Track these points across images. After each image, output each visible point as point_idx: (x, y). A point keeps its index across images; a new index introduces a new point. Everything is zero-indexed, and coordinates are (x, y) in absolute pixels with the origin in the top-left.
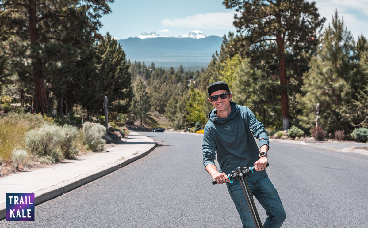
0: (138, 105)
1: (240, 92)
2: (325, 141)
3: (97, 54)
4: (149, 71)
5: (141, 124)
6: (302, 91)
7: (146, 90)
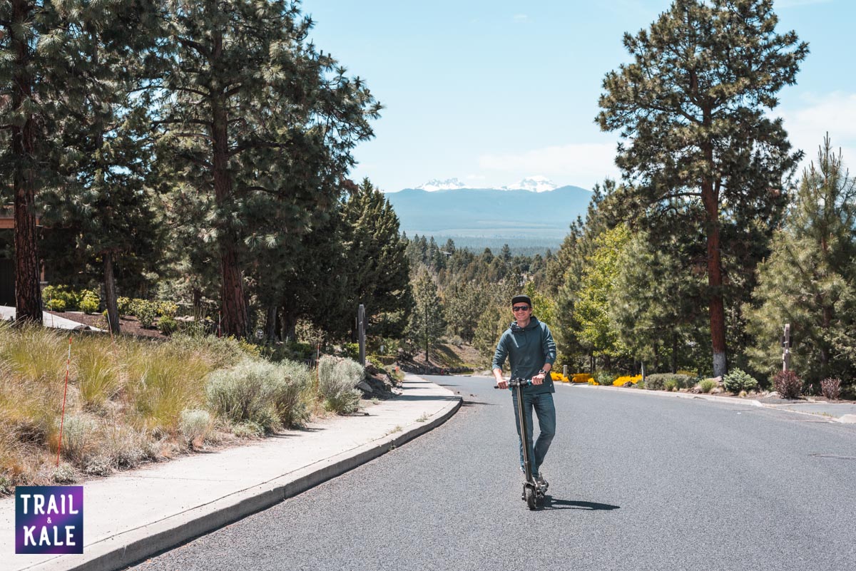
0: (421, 322)
1: (626, 299)
2: (800, 399)
3: (343, 220)
4: (443, 255)
5: (427, 360)
6: (754, 298)
7: (437, 293)
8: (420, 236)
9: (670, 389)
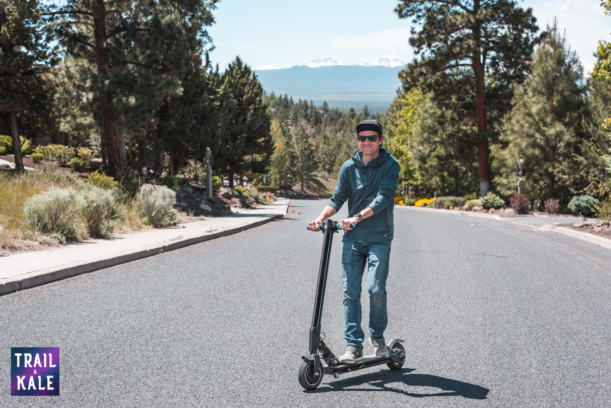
0: (297, 162)
1: (422, 143)
2: (528, 214)
3: (210, 86)
4: (320, 113)
5: (302, 189)
6: (501, 141)
7: (309, 141)
8: (303, 100)
9: (448, 208)
